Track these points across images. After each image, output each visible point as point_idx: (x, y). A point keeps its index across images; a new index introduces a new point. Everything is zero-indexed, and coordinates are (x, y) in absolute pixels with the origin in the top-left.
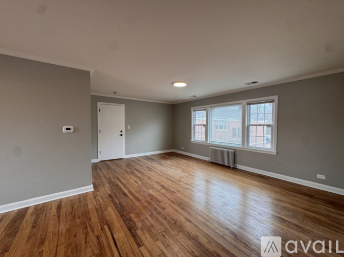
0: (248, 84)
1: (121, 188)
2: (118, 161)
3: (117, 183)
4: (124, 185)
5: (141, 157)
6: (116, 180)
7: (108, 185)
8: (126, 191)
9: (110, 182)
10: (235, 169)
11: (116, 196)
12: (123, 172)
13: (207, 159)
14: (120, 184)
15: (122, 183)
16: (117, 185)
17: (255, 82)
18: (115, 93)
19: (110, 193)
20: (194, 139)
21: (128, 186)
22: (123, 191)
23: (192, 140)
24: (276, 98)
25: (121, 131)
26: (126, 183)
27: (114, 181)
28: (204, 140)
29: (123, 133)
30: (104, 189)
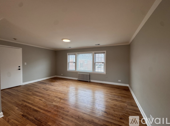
0: (96, 45)
1: (30, 107)
2: (17, 88)
3: (24, 105)
4: (32, 104)
5: (35, 82)
6: (23, 102)
7: (17, 108)
8: (36, 108)
9: (18, 105)
10: (90, 82)
11: (29, 115)
12: (26, 95)
13: (76, 79)
14: (28, 104)
15: (29, 103)
16: (26, 106)
17: (99, 44)
18: (15, 39)
19: (22, 114)
20: (69, 70)
21: (35, 104)
22: (34, 109)
23: (68, 70)
24: (105, 51)
25: (19, 67)
26: (32, 102)
27: (21, 103)
28: (74, 70)
29: (21, 68)
30: (14, 112)
